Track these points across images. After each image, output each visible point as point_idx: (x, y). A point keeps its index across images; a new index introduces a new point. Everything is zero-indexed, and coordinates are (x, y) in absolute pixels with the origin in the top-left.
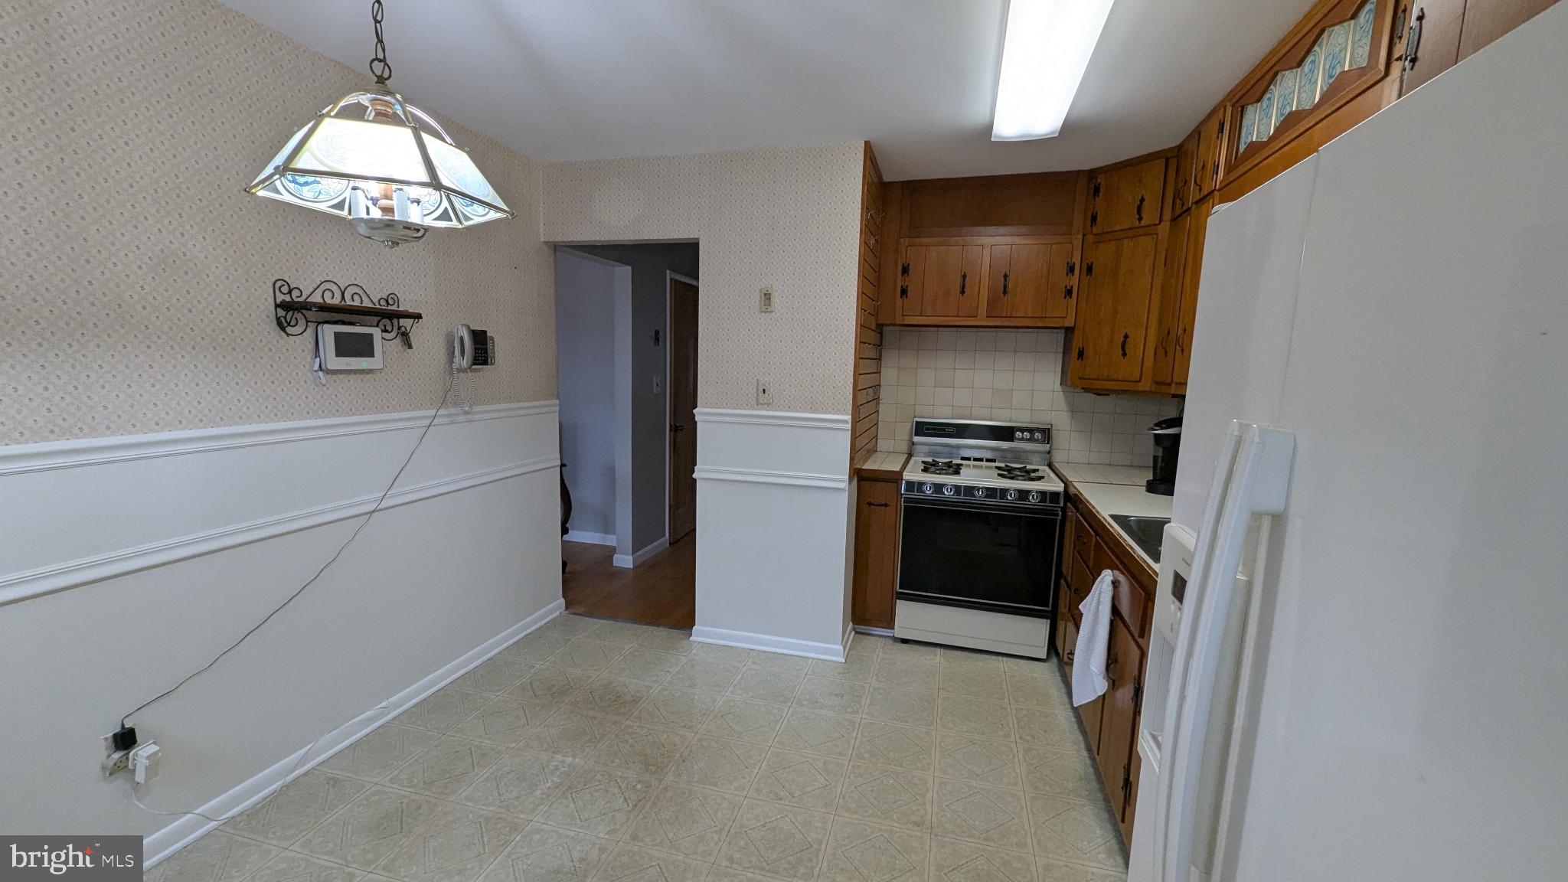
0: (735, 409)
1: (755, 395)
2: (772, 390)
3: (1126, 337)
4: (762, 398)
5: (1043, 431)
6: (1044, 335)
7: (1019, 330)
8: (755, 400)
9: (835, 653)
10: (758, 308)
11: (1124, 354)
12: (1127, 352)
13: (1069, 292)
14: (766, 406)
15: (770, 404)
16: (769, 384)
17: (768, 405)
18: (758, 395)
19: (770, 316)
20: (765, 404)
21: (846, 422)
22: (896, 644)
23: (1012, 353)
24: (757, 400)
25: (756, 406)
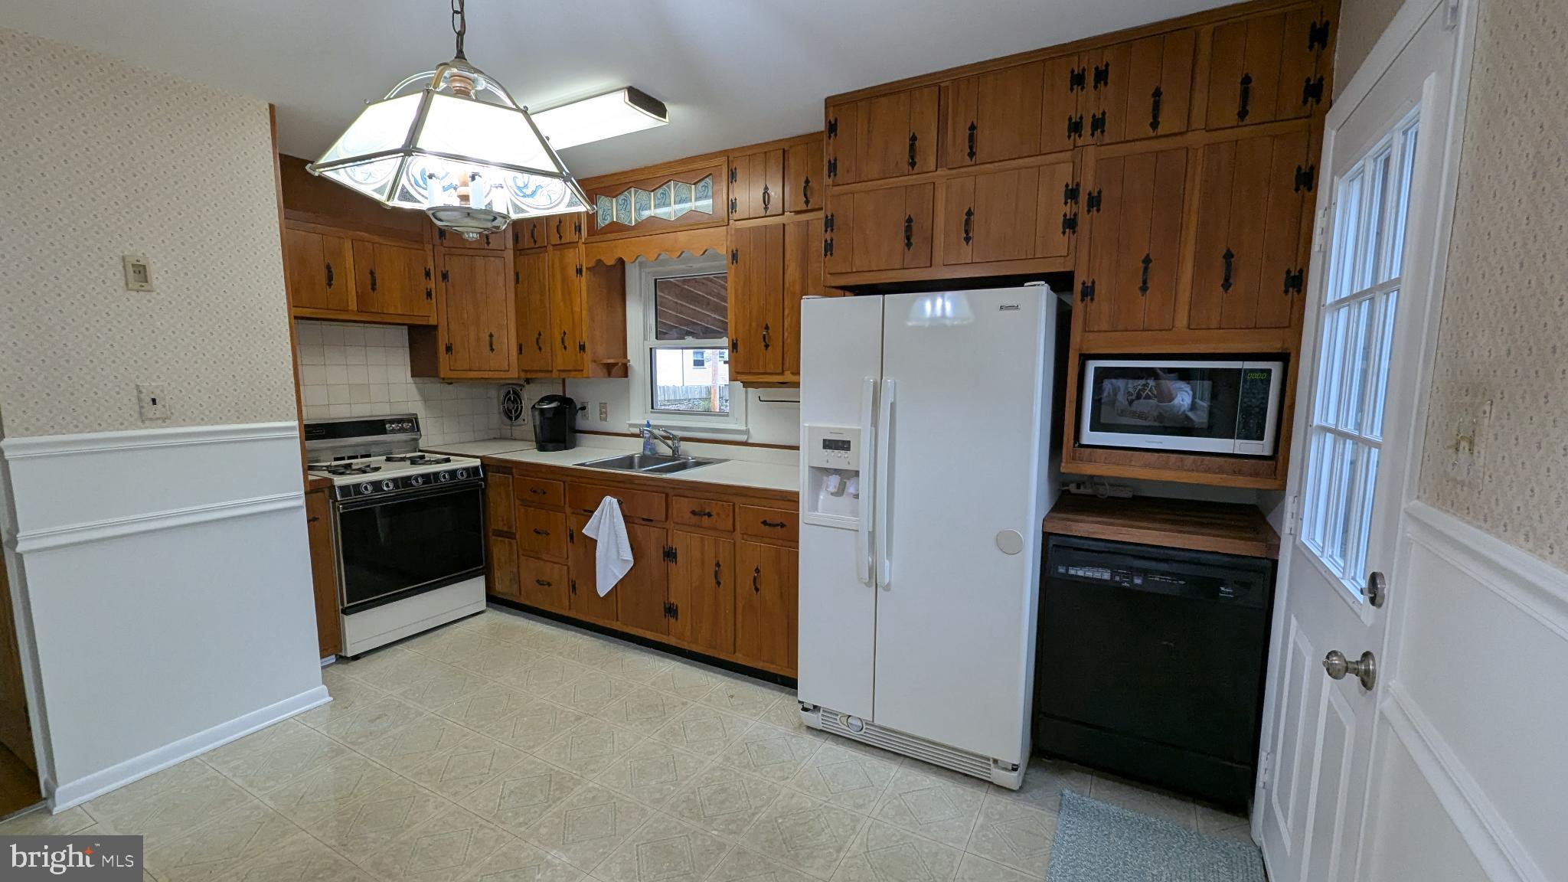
0: (96, 431)
1: (137, 408)
2: (168, 398)
3: (491, 336)
4: (150, 411)
5: (410, 421)
6: (391, 330)
7: (366, 325)
8: (136, 416)
9: (320, 696)
10: (122, 283)
11: (492, 350)
12: (494, 347)
13: (429, 294)
14: (160, 422)
15: (167, 418)
16: (162, 391)
17: (165, 420)
18: (142, 407)
19: (148, 297)
20: (158, 419)
21: (292, 428)
22: (349, 664)
23: (363, 348)
24: (141, 414)
25: (140, 423)
